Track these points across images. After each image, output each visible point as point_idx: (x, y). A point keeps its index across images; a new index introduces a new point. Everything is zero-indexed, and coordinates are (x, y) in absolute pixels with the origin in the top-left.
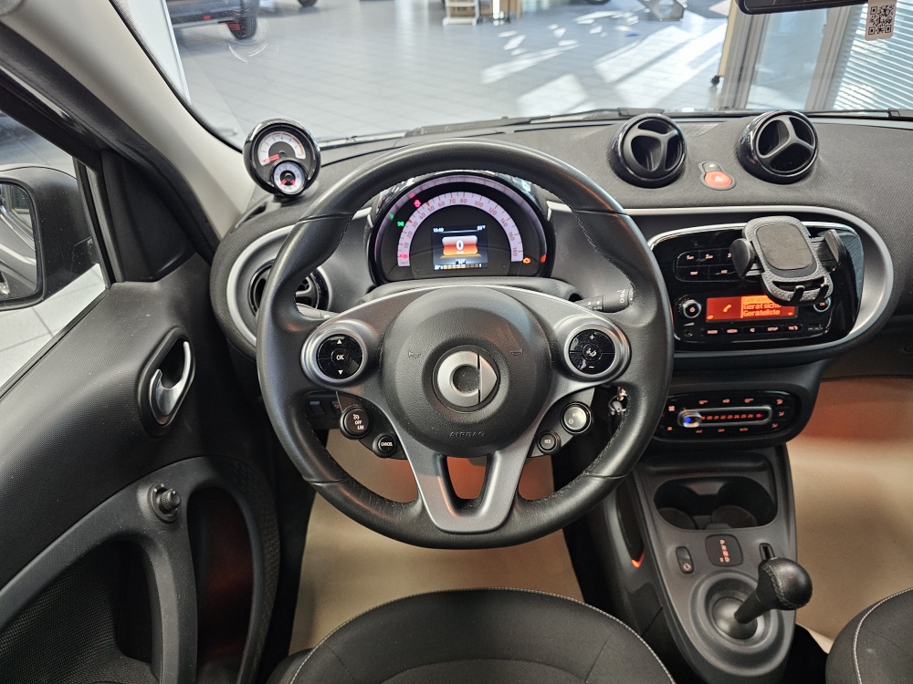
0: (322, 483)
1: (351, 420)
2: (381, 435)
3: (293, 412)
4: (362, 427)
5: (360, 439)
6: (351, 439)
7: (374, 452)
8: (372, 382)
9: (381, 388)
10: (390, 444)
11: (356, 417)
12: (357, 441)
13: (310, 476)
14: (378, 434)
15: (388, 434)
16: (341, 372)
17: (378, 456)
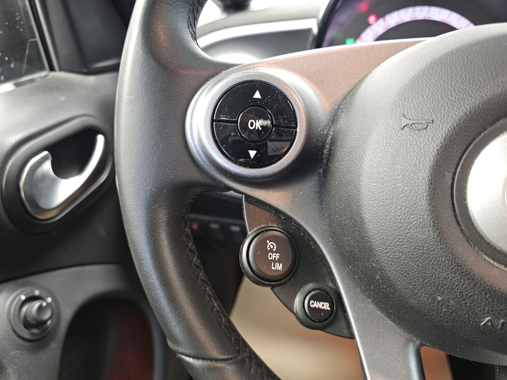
0: (194, 357)
1: (261, 248)
2: (310, 286)
3: (163, 216)
4: (279, 267)
5: (273, 287)
6: (257, 283)
7: (295, 315)
8: (307, 188)
9: (321, 202)
10: (326, 306)
11: (270, 245)
12: (269, 289)
13: (176, 342)
14: (306, 283)
15: (323, 286)
16: (252, 153)
17: (302, 323)
